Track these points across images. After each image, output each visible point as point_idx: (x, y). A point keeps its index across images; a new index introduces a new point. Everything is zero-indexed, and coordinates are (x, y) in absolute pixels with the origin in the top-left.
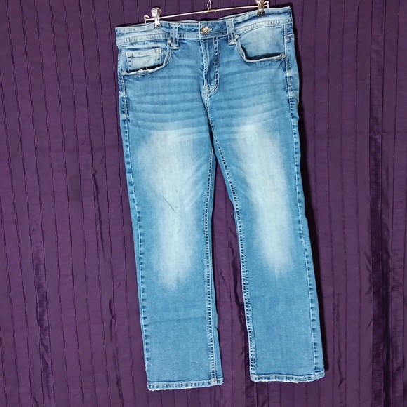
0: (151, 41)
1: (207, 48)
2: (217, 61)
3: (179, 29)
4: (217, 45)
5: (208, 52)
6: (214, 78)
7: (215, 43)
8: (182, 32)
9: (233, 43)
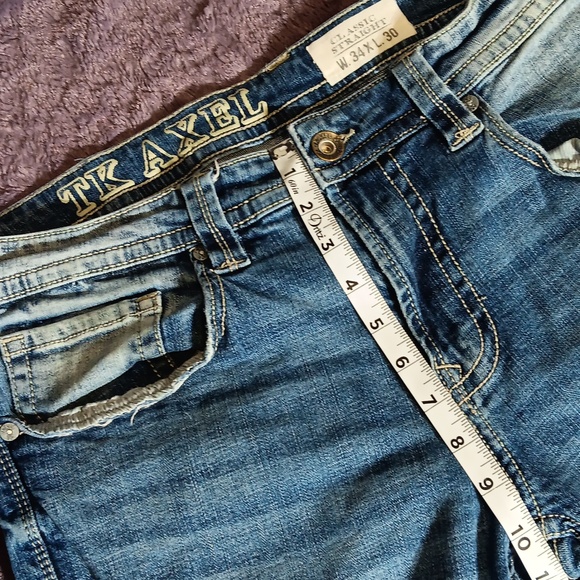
0: (110, 277)
1: (369, 207)
2: (435, 239)
3: (223, 190)
4: (405, 179)
5: (379, 221)
6: (462, 313)
7: (395, 174)
8: (240, 196)
9: (467, 134)
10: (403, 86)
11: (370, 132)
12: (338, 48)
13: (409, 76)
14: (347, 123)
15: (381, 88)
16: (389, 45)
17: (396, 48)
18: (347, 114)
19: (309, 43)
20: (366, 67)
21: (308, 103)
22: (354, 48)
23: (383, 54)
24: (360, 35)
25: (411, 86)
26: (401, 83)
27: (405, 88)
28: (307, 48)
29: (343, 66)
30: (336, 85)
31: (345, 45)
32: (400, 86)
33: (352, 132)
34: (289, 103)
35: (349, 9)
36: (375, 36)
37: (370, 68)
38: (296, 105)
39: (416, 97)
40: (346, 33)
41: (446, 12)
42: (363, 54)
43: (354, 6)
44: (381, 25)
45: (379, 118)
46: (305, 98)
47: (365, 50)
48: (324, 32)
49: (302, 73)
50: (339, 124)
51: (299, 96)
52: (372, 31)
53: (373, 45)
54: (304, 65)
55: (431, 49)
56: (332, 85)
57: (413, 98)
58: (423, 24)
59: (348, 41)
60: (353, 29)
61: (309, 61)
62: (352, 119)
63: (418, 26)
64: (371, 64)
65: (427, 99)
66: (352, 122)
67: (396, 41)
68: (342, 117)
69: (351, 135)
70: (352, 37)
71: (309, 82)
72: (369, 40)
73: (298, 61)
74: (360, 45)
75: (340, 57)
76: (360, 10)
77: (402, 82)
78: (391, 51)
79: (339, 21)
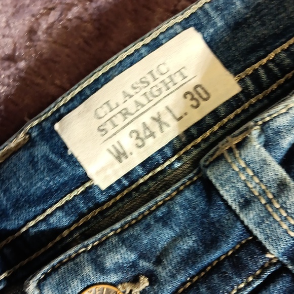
10: (230, 202)
11: (176, 283)
12: (109, 126)
13: (240, 185)
14: (134, 265)
15: (189, 201)
16: (196, 116)
17: (209, 121)
18: (131, 248)
19: (58, 116)
20: (159, 157)
21: (65, 222)
22: (137, 126)
23: (187, 132)
24: (143, 100)
25: (246, 204)
26: (226, 197)
27: (235, 206)
28: (57, 126)
29: (120, 156)
30: (111, 187)
31: (119, 120)
32: (225, 202)
33: (144, 283)
34: (32, 223)
35: (122, 56)
36: (170, 101)
37: (166, 159)
38: (43, 227)
39: (259, 225)
40: (120, 98)
41: (285, 46)
42: (152, 135)
43: (131, 50)
44: (178, 79)
45: (190, 258)
46: (59, 214)
47: (155, 128)
48: (82, 97)
49: (50, 170)
50: (119, 268)
51: (49, 211)
52: (165, 93)
53: (167, 118)
54: (52, 156)
55: (278, 133)
56: (104, 187)
57: (251, 226)
58: (249, 71)
59: (125, 113)
60: (132, 92)
61: (61, 149)
62: (142, 256)
63: (242, 75)
64: (168, 152)
65: (279, 231)
66: (143, 264)
67: (207, 108)
68: (124, 256)
69: (142, 287)
70: (130, 105)
71: (65, 184)
72: (161, 108)
73: (42, 149)
74: (146, 118)
75: (114, 141)
76: (141, 57)
77: (228, 195)
78: (200, 126)
79: (107, 78)
